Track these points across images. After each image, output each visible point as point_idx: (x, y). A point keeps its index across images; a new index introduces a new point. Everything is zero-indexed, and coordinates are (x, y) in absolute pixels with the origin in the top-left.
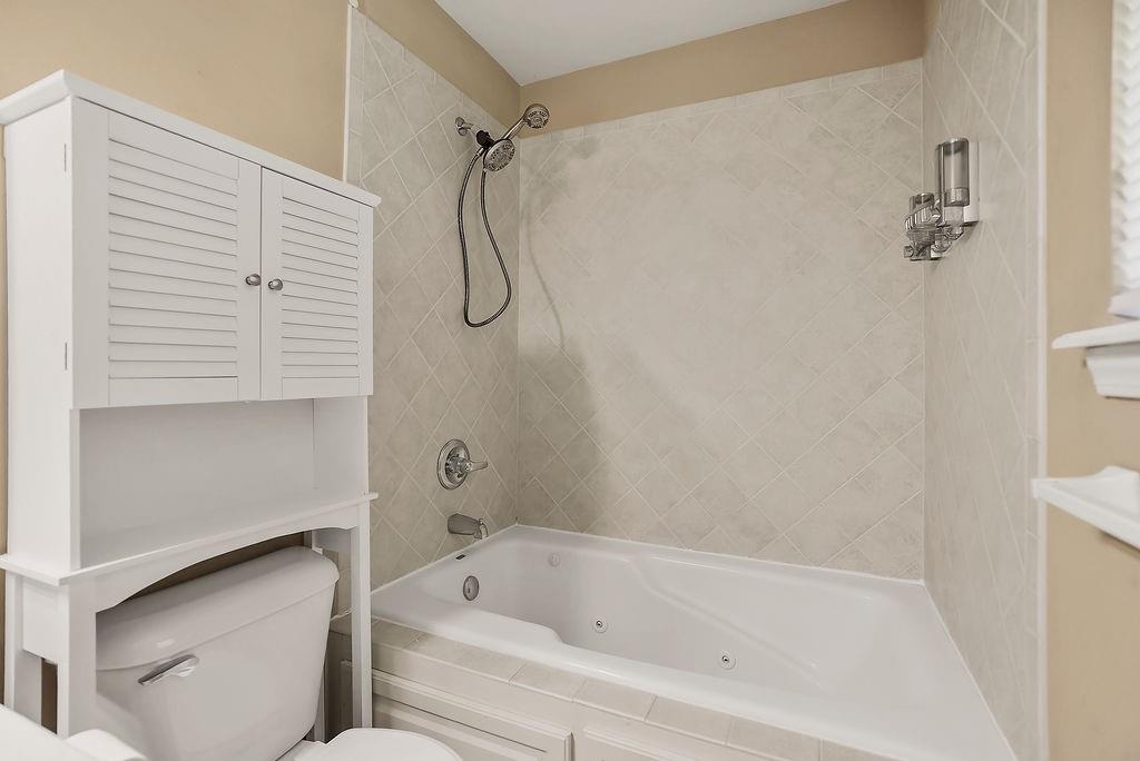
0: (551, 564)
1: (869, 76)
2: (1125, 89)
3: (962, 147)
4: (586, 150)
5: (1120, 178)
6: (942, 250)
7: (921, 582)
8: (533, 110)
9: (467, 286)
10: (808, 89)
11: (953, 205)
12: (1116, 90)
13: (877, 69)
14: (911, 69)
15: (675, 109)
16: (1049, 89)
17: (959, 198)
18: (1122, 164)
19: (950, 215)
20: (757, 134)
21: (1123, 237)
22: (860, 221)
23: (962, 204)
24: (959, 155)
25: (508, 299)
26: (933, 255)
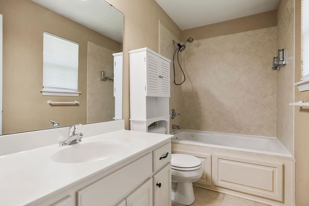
0: (192, 136)
1: (264, 30)
2: (303, 50)
3: (283, 50)
4: (198, 45)
5: (302, 62)
6: (280, 68)
7: (276, 138)
8: (190, 39)
9: (175, 76)
10: (250, 33)
11: (281, 61)
12: (301, 50)
13: (266, 29)
14: (274, 28)
15: (219, 37)
16: (295, 45)
17: (282, 60)
18: (302, 60)
19: (280, 63)
20: (239, 42)
21: (303, 70)
22: (262, 61)
23: (282, 61)
24: (282, 51)
25: (185, 80)
26: (278, 69)
